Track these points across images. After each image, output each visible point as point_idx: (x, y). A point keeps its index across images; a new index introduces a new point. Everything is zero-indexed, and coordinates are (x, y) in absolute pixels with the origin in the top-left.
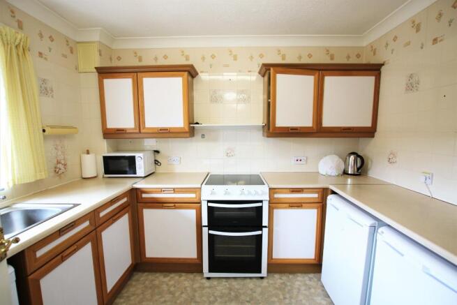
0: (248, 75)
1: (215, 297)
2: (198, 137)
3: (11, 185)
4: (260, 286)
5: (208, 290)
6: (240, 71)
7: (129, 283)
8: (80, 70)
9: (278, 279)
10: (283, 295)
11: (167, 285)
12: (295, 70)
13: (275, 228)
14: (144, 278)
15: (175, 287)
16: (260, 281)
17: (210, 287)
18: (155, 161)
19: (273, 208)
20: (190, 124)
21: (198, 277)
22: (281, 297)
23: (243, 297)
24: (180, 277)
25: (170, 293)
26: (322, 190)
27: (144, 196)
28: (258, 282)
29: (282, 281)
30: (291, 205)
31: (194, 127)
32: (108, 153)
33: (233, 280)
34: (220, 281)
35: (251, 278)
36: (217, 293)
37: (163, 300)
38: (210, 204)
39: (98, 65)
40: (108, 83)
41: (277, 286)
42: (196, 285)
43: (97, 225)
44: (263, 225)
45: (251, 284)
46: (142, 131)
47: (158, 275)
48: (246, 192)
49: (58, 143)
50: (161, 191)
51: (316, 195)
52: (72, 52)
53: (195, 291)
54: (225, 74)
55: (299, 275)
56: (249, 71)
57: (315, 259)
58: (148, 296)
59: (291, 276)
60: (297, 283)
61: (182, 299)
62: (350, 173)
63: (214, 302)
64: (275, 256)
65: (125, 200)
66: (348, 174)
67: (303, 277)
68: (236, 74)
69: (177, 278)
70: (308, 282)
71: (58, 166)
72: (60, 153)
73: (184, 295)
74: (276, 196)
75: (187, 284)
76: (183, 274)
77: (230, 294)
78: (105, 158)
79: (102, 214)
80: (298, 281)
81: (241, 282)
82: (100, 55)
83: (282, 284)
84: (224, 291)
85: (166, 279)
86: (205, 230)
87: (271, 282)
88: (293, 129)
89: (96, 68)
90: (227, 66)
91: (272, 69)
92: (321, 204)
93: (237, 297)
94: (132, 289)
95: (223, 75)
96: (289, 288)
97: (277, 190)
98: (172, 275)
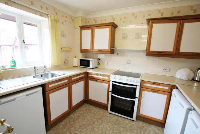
0: (141, 25)
1: (110, 121)
2: (115, 54)
3: (51, 65)
4: (130, 124)
5: (108, 117)
6: (137, 24)
7: (82, 106)
8: (76, 27)
9: (141, 124)
10: (140, 131)
11: (94, 111)
12: (163, 21)
13: (143, 100)
14: (87, 106)
15: (96, 112)
16: (132, 121)
17: (109, 117)
18: (98, 63)
19: (142, 90)
20: (111, 48)
21: (106, 112)
22: (139, 132)
23: (121, 125)
24: (100, 109)
25: (94, 114)
26: (171, 86)
27: (90, 75)
28: (131, 122)
29: (142, 125)
30: (152, 90)
31: (114, 50)
32: (82, 58)
33: (120, 117)
34: (114, 116)
35: (128, 119)
36: (111, 120)
37: (90, 115)
38: (113, 83)
39: (80, 25)
40: (83, 32)
41: (139, 126)
42: (105, 114)
43: (71, 82)
44: (136, 97)
45: (127, 121)
46: (93, 50)
47: (92, 106)
48: (129, 80)
49: (66, 53)
50: (96, 74)
51: (167, 88)
52: (73, 21)
53: (103, 116)
54: (130, 25)
55: (153, 125)
56: (142, 23)
57: (163, 120)
58: (86, 112)
59: (148, 125)
60: (150, 129)
61: (97, 118)
62: (196, 80)
63: (108, 123)
64: (141, 113)
65: (83, 75)
66: (195, 81)
67: (155, 127)
68: (135, 25)
69: (99, 109)
70: (156, 130)
71: (66, 61)
72: (66, 57)
73: (98, 116)
74: (144, 84)
75: (101, 113)
76: (101, 109)
77: (116, 122)
78: (81, 60)
79: (73, 79)
80: (151, 128)
81: (123, 119)
82: (82, 21)
83: (142, 126)
84: (114, 120)
85: (95, 109)
86: (110, 93)
87: (137, 124)
88: (160, 52)
89: (80, 26)
90: (131, 21)
91: (150, 21)
92: (170, 93)
93: (118, 124)
94: (82, 108)
95: (129, 26)
96: (145, 129)
97: (145, 82)
98: (97, 108)
